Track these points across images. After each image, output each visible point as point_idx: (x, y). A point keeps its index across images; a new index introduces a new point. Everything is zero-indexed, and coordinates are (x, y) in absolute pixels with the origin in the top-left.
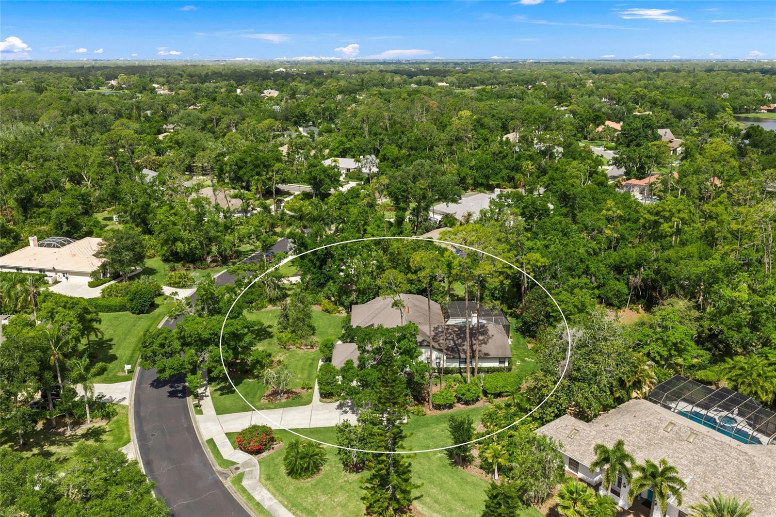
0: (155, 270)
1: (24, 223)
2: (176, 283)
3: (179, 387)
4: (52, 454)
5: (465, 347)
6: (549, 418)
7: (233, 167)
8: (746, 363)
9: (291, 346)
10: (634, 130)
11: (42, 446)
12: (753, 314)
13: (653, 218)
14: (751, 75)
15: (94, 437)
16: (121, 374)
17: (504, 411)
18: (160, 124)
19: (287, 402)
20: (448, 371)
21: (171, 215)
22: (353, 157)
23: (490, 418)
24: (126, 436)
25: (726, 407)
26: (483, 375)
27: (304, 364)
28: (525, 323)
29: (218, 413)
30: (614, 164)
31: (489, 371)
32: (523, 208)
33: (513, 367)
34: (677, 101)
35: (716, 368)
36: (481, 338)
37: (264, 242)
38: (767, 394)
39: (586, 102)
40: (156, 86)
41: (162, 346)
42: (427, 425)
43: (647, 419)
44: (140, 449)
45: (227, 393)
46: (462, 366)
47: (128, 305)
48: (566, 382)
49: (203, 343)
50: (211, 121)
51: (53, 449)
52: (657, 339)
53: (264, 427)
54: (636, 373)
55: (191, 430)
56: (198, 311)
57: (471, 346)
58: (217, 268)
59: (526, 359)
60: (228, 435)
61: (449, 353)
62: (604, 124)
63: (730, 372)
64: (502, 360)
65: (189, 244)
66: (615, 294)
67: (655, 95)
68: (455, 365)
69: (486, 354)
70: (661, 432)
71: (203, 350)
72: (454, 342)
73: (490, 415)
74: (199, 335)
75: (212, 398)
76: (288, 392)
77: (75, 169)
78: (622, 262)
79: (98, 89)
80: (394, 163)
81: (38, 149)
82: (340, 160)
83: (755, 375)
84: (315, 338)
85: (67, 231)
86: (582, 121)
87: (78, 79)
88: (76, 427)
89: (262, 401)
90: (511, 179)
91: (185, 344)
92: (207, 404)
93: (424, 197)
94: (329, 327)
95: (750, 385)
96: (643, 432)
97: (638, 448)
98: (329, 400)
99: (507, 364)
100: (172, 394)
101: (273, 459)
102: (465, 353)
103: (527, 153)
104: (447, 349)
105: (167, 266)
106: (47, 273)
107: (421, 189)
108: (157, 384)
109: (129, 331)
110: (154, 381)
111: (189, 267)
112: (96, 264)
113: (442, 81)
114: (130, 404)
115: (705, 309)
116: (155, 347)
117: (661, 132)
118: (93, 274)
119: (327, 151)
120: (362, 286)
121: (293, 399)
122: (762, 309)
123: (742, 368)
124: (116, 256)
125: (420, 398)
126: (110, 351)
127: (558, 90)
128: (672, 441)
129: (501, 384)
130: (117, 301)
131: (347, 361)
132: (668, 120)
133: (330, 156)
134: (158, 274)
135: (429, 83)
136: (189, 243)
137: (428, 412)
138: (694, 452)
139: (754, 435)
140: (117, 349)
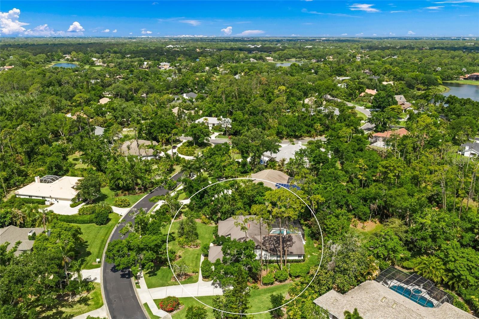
0: (106, 195)
1: (29, 164)
2: (119, 205)
3: (126, 271)
4: (64, 313)
5: (280, 249)
6: (323, 292)
7: (148, 128)
8: (427, 261)
9: (186, 246)
10: (382, 98)
11: (57, 308)
12: (433, 232)
13: (384, 170)
14: (456, 53)
15: (84, 302)
16: (94, 264)
17: (300, 287)
18: (101, 92)
19: (185, 281)
20: (271, 262)
21: (115, 165)
22: (216, 116)
23: (293, 291)
24: (101, 302)
25: (418, 284)
26: (289, 264)
27: (193, 257)
28: (313, 232)
29: (149, 288)
30: (369, 122)
31: (292, 261)
32: (314, 157)
33: (306, 259)
34: (408, 76)
35: (414, 260)
36: (288, 243)
37: (170, 184)
38: (437, 278)
39: (355, 74)
40: (94, 59)
41: (118, 251)
42: (259, 295)
43: (373, 295)
44: (109, 309)
45: (152, 275)
46: (279, 259)
47: (94, 220)
48: (332, 273)
49: (140, 250)
50: (131, 90)
51: (63, 309)
52: (382, 245)
53: (174, 297)
54: (369, 268)
55: (135, 298)
56: (136, 229)
57: (283, 248)
58: (141, 194)
59: (313, 253)
60: (155, 300)
61: (271, 252)
62: (364, 92)
63: (419, 265)
64: (300, 256)
65: (126, 182)
66: (363, 213)
67: (397, 70)
68: (275, 258)
69: (291, 253)
70: (379, 302)
71: (140, 253)
72: (274, 246)
73: (293, 289)
74: (138, 246)
75: (145, 278)
76: (186, 275)
77: (55, 128)
78: (367, 196)
79: (59, 61)
80: (241, 123)
81: (32, 113)
82: (208, 118)
83: (431, 268)
84: (198, 241)
85: (56, 172)
86: (352, 90)
87: (47, 55)
88: (74, 297)
89: (172, 280)
90: (308, 132)
91: (130, 249)
92: (142, 282)
93: (258, 150)
94: (206, 233)
95: (429, 273)
96: (370, 302)
97: (368, 310)
98: (207, 280)
99: (302, 258)
100: (123, 276)
101: (179, 315)
102: (280, 252)
103: (318, 117)
104: (270, 250)
105: (113, 193)
106: (46, 199)
107: (256, 146)
108: (114, 270)
109: (96, 236)
110: (112, 268)
111: (126, 194)
112: (73, 194)
113: (269, 56)
114: (101, 282)
115: (410, 225)
116: (114, 252)
117: (397, 98)
118: (73, 200)
119: (201, 112)
120: (224, 210)
121: (188, 279)
122: (437, 230)
123: (425, 264)
124: (86, 190)
125: (255, 278)
126: (87, 249)
127: (339, 66)
128: (384, 307)
129: (299, 271)
130: (87, 217)
131: (217, 260)
132: (402, 88)
133: (203, 115)
134: (109, 198)
135: (261, 58)
136: (126, 180)
137: (260, 287)
138: (395, 313)
139: (430, 300)
140: (91, 247)
